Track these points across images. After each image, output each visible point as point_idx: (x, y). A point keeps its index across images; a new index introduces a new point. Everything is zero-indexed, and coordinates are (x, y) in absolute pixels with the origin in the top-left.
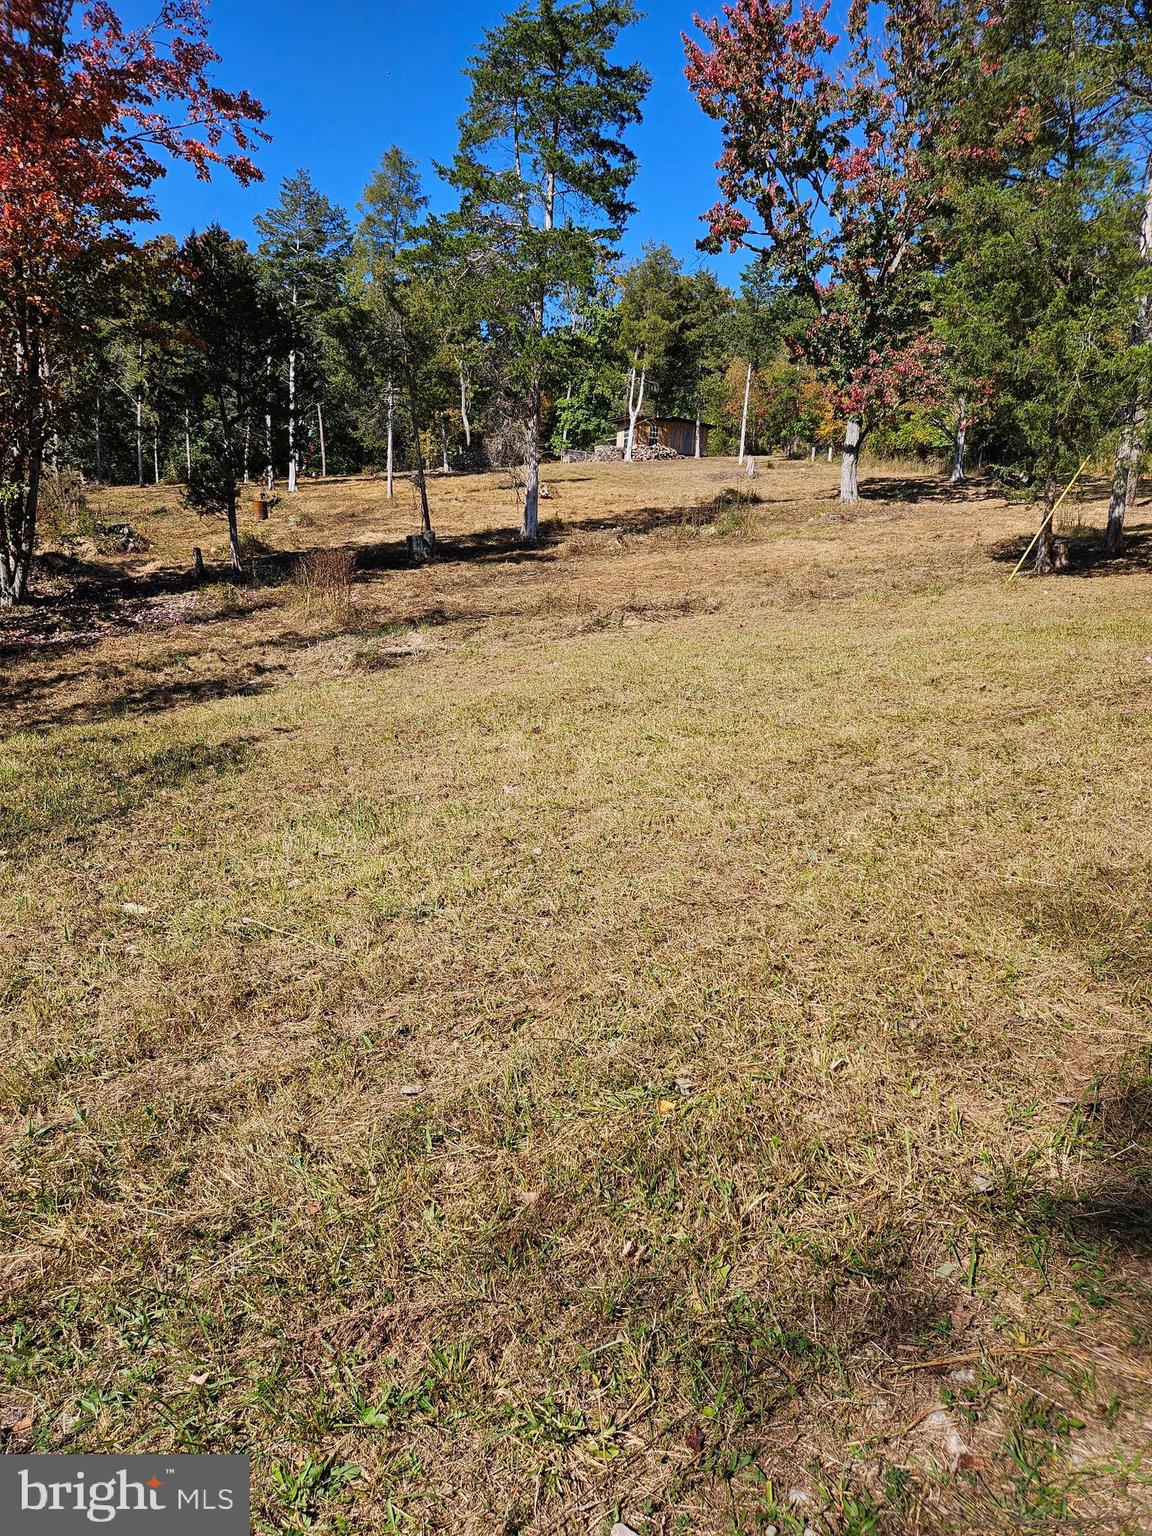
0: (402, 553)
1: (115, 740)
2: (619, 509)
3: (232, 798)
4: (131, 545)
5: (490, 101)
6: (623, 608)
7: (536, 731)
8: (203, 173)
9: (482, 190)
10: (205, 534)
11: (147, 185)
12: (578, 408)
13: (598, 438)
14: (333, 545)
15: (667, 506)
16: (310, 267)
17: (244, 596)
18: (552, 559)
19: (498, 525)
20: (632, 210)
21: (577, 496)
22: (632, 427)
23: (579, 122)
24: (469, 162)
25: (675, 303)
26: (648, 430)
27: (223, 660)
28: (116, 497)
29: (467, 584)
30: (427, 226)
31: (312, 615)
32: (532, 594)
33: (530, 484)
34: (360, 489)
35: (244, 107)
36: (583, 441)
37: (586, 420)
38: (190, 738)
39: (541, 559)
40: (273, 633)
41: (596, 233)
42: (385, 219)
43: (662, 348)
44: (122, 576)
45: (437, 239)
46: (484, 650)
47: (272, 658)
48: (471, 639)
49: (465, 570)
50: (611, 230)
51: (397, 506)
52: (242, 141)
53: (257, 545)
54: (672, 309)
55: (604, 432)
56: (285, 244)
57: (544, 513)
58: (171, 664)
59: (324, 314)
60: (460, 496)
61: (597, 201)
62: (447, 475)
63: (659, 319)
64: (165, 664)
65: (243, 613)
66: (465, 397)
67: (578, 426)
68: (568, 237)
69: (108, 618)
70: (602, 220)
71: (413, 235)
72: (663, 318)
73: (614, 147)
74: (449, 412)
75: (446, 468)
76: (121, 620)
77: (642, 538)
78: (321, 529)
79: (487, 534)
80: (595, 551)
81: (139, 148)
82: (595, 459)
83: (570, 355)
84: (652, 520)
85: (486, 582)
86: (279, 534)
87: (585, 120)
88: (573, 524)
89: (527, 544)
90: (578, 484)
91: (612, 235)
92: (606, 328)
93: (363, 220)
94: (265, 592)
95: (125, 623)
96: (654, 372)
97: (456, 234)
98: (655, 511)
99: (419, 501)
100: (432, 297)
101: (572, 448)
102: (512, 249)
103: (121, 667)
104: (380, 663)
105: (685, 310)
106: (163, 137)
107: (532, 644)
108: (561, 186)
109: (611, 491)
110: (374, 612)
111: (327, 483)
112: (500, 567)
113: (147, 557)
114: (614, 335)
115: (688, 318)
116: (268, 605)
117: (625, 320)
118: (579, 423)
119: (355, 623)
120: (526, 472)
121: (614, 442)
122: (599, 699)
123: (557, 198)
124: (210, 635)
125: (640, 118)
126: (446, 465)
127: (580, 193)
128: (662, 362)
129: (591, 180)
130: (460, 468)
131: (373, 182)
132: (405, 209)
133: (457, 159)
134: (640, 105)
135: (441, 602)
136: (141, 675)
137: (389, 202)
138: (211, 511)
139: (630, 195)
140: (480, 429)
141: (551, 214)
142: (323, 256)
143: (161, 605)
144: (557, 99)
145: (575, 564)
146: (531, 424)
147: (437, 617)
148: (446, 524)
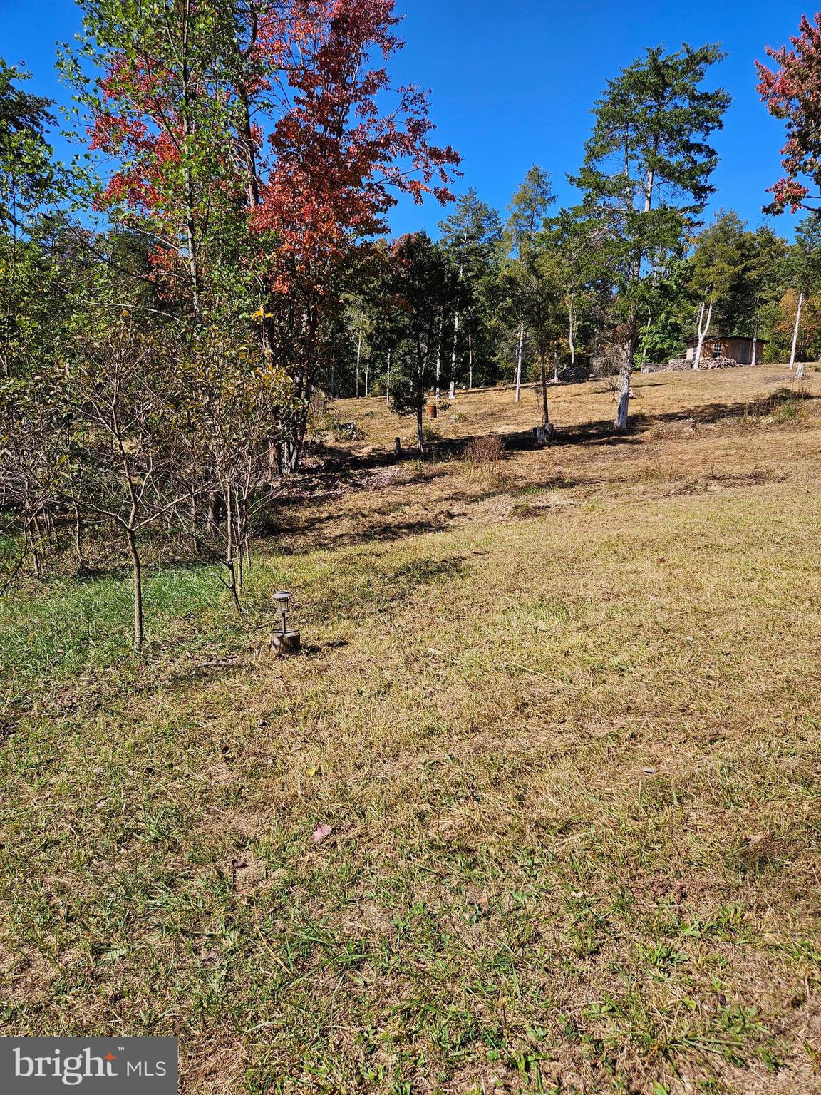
0: (530, 440)
1: (377, 556)
2: (689, 405)
3: (466, 592)
4: (355, 436)
5: (609, 128)
6: (707, 477)
7: (662, 561)
8: (418, 199)
9: (600, 188)
10: (398, 428)
11: (385, 211)
12: (656, 333)
13: (671, 354)
14: (480, 434)
15: (729, 402)
16: (473, 251)
17: (428, 468)
18: (641, 442)
19: (597, 418)
20: (712, 190)
21: (655, 397)
22: (700, 345)
23: (674, 134)
24: (591, 171)
25: (739, 253)
26: (713, 346)
27: (426, 509)
28: (343, 405)
29: (576, 460)
30: (559, 216)
31: (474, 481)
32: (628, 467)
33: (624, 389)
34: (496, 396)
35: (448, 156)
36: (658, 357)
37: (662, 341)
38: (422, 556)
39: (631, 442)
40: (449, 492)
41: (684, 210)
42: (526, 214)
43: (727, 286)
44: (351, 455)
45: (565, 225)
46: (602, 505)
47: (456, 508)
48: (591, 498)
49: (574, 450)
50: (695, 207)
51: (522, 407)
52: (444, 177)
53: (432, 436)
54: (737, 258)
55: (676, 349)
56: (458, 238)
57: (632, 410)
58: (395, 511)
59: (480, 281)
60: (566, 399)
61: (685, 187)
62: (556, 384)
63: (726, 266)
64: (390, 511)
65: (427, 479)
66: (572, 330)
67: (655, 346)
68: (664, 215)
69: (346, 482)
70: (689, 199)
71: (548, 224)
72: (729, 264)
73: (699, 148)
74: (561, 341)
75: (556, 380)
76: (353, 483)
77: (710, 426)
78: (472, 423)
79: (590, 425)
80: (671, 436)
81: (381, 188)
82: (668, 370)
83: (660, 297)
84: (717, 413)
85: (592, 459)
86: (446, 427)
87: (679, 133)
88: (654, 417)
89: (620, 432)
90: (657, 388)
91: (696, 210)
92: (680, 275)
93: (511, 217)
94: (441, 465)
95: (356, 485)
96: (720, 304)
97: (578, 220)
98: (719, 406)
99: (542, 403)
100: (559, 264)
101: (650, 362)
102: (619, 227)
103: (365, 512)
104: (529, 513)
105: (747, 257)
106: (397, 181)
107: (637, 502)
108: (658, 180)
109: (682, 392)
110: (515, 479)
111: (474, 392)
112: (601, 448)
113: (363, 443)
114: (688, 280)
115: (749, 263)
116: (443, 474)
117: (697, 269)
118: (656, 343)
119: (503, 486)
120: (620, 380)
121: (684, 357)
122: (703, 541)
123: (655, 188)
124: (408, 493)
125: (721, 126)
126: (556, 378)
127: (673, 183)
128: (727, 296)
129: (682, 173)
130: (566, 379)
131: (519, 191)
132: (539, 206)
133: (582, 170)
134: (721, 118)
135: (561, 473)
136: (377, 517)
137: (529, 203)
138: (407, 413)
139: (711, 180)
140: (581, 352)
141: (649, 199)
142: (482, 242)
143: (377, 474)
144: (659, 120)
145: (658, 446)
146: (626, 347)
147: (558, 482)
148: (558, 419)
